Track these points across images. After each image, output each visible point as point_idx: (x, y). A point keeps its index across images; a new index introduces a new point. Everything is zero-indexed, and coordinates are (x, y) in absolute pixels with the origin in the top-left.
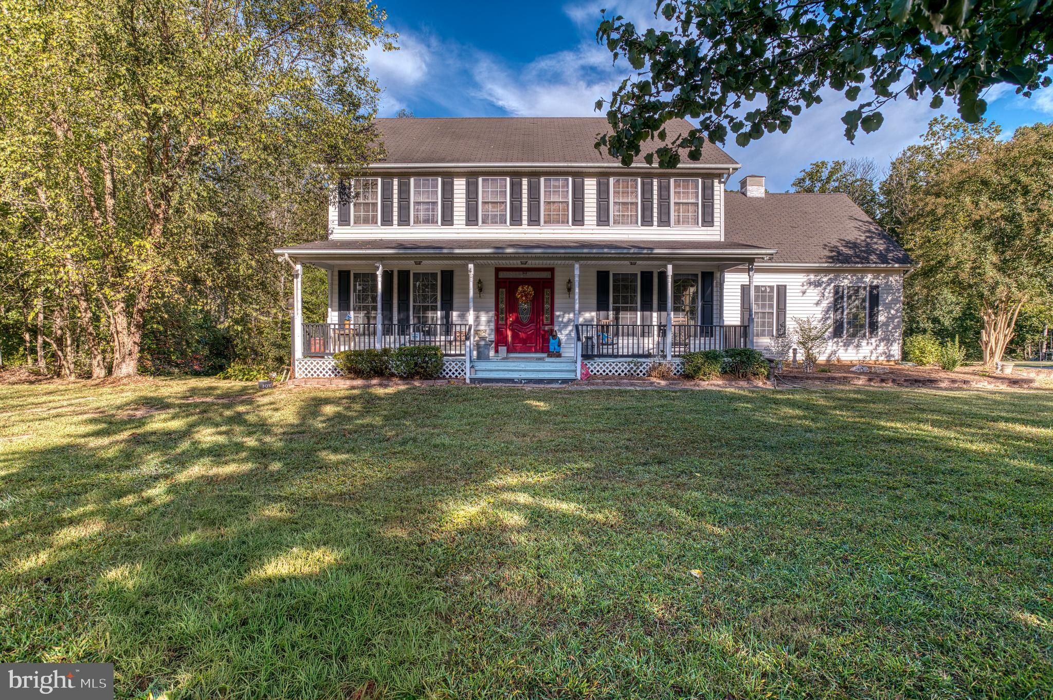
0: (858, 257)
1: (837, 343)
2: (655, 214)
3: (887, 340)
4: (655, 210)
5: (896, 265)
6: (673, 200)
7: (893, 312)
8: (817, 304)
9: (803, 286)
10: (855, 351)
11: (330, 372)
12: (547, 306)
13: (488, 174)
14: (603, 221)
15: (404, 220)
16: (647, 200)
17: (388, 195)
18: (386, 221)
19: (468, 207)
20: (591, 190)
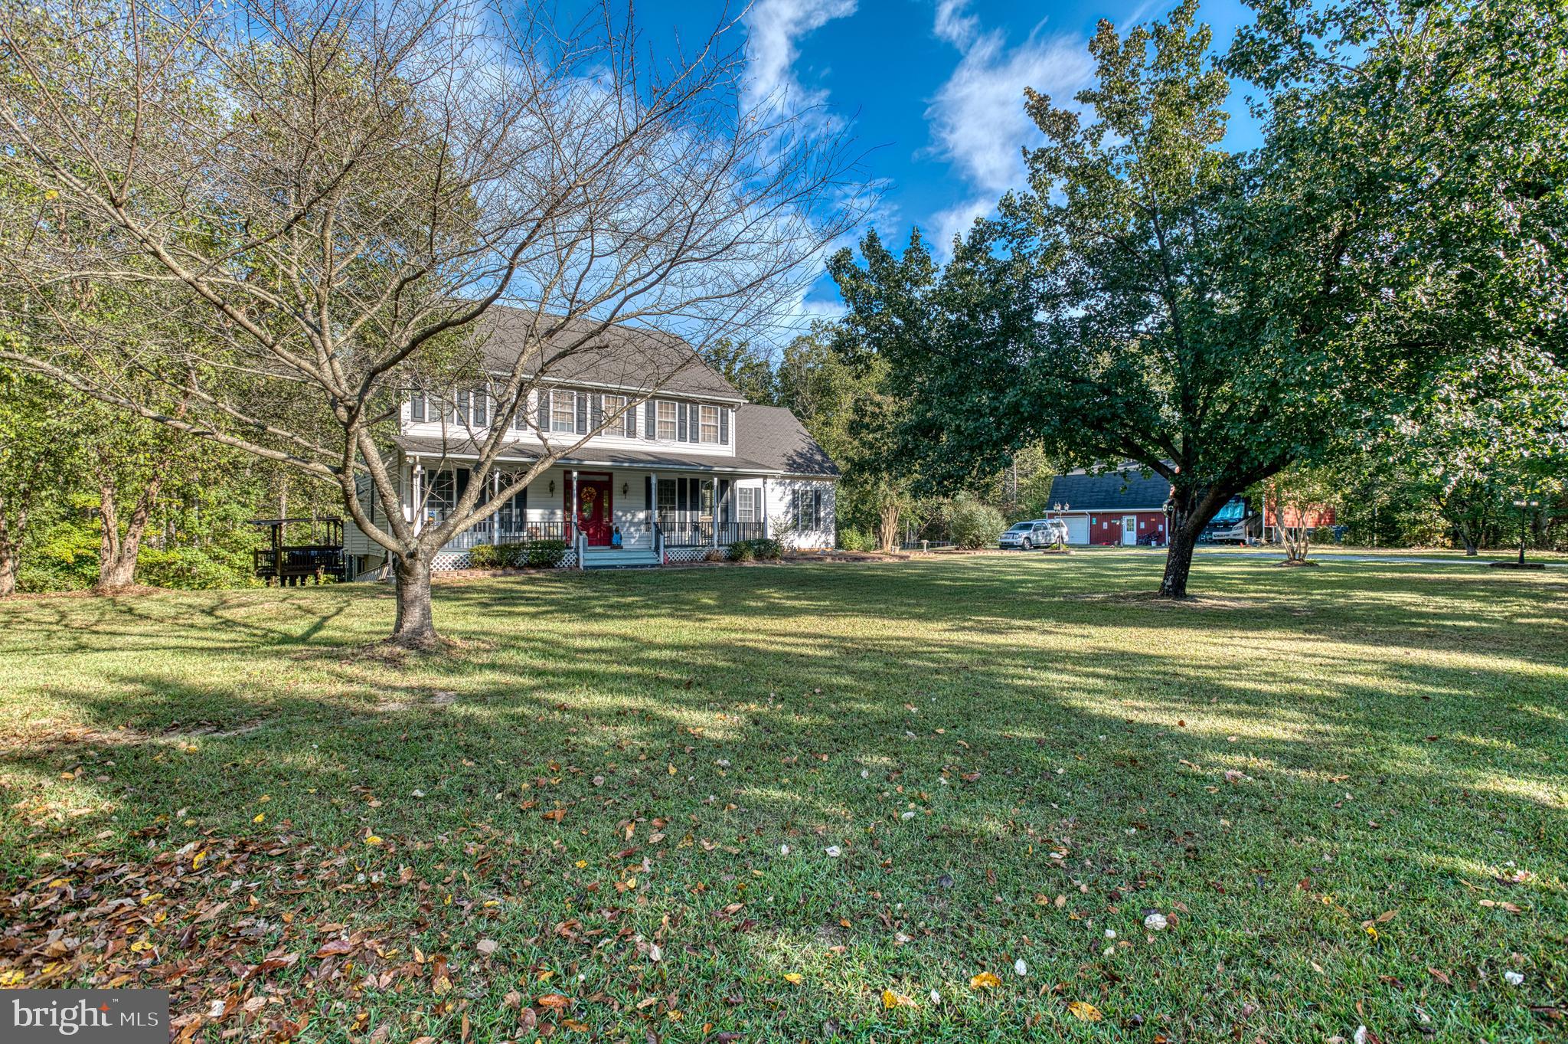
0: (807, 467)
1: (795, 534)
2: (688, 433)
3: (826, 532)
4: (688, 430)
5: (830, 475)
6: (700, 423)
7: (829, 510)
9: (772, 487)
10: (806, 541)
11: (450, 566)
12: (606, 505)
13: (559, 387)
14: (650, 435)
15: (480, 422)
16: (683, 421)
17: (464, 396)
18: (462, 421)
19: (540, 415)
20: (641, 409)
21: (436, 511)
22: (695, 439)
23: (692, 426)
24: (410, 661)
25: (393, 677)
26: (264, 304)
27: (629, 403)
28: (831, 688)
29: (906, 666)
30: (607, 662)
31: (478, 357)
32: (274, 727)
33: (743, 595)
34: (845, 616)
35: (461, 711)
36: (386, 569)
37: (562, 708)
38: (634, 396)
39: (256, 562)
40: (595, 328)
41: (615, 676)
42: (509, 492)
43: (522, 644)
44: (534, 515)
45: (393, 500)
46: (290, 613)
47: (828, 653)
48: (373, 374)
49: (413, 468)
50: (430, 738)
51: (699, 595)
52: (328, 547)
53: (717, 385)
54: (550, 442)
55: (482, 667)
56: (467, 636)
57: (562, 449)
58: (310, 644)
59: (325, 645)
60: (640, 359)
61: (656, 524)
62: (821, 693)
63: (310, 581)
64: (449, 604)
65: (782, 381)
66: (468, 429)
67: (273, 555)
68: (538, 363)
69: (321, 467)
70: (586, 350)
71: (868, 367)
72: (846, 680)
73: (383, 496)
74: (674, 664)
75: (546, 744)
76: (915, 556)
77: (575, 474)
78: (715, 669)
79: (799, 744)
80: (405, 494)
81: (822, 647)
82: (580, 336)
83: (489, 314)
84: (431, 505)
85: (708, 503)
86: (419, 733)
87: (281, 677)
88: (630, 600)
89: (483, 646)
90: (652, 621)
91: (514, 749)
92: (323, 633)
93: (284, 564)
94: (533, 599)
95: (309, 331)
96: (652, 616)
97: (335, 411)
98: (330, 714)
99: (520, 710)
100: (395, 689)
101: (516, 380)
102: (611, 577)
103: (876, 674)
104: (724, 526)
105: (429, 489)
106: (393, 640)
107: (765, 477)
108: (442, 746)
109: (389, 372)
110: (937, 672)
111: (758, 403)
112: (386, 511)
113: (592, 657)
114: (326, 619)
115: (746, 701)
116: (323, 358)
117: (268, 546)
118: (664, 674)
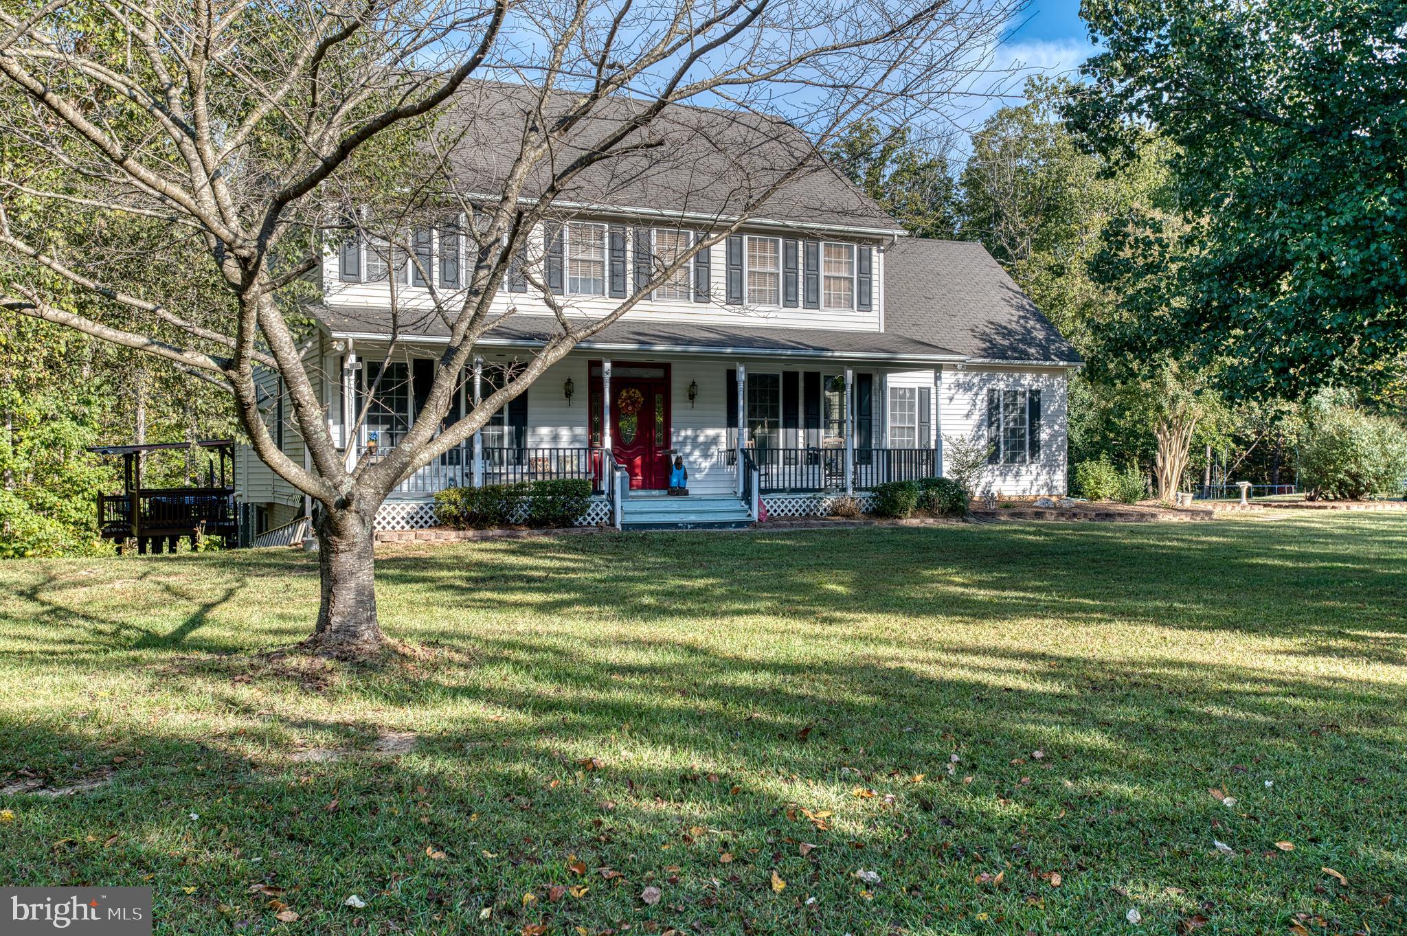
0: (1014, 349)
1: (992, 471)
2: (801, 292)
3: (1051, 465)
4: (801, 285)
5: (1061, 363)
6: (822, 273)
7: (1056, 427)
8: (967, 416)
9: (950, 389)
10: (1014, 483)
11: (403, 523)
12: (660, 419)
13: (581, 216)
14: (735, 296)
15: (450, 281)
16: (790, 271)
17: (423, 236)
18: (421, 278)
19: (548, 267)
20: (719, 252)
21: (381, 430)
22: (813, 303)
23: (807, 280)
24: (340, 680)
25: (315, 707)
26: (103, 91)
27: (699, 242)
28: (1064, 753)
29: (1210, 718)
30: (663, 690)
31: (443, 170)
32: (131, 782)
33: (899, 577)
34: (1087, 622)
35: (424, 766)
36: (302, 527)
37: (589, 767)
38: (705, 229)
39: (101, 514)
40: (639, 111)
41: (677, 715)
42: (498, 398)
43: (523, 656)
44: (540, 437)
45: (314, 413)
46: (153, 598)
47: (1057, 688)
48: (279, 204)
49: (343, 359)
50: (375, 811)
51: (821, 577)
52: (209, 491)
53: (854, 204)
54: (568, 313)
55: (455, 693)
56: (433, 640)
57: (587, 323)
58: (184, 648)
59: (209, 650)
60: (717, 162)
61: (745, 452)
62: (1045, 760)
63: (184, 545)
64: (402, 587)
65: (969, 194)
66: (432, 293)
67: (126, 503)
68: (546, 175)
69: (202, 359)
70: (626, 151)
71: (1131, 154)
72: (1095, 739)
73: (298, 406)
74: (774, 698)
75: (563, 827)
76: (1224, 511)
77: (607, 366)
78: (851, 708)
79: (1007, 851)
80: (333, 403)
81: (1044, 676)
82: (613, 128)
83: (463, 96)
84: (372, 421)
85: (835, 415)
86: (356, 800)
87: (141, 700)
88: (700, 583)
89: (457, 657)
90: (740, 621)
91: (511, 834)
92: (204, 632)
93: (143, 518)
94: (539, 580)
95: (177, 132)
96: (739, 613)
97: (221, 265)
98: (218, 763)
99: (518, 767)
100: (318, 726)
101: (509, 207)
102: (669, 542)
103: (1150, 729)
104: (864, 456)
105: (369, 395)
106: (312, 646)
107: (938, 368)
108: (393, 824)
109: (305, 198)
110: (1274, 732)
111: (926, 235)
112: (304, 431)
113: (636, 680)
114: (208, 607)
115: (909, 770)
116: (201, 179)
117: (118, 488)
118: (760, 715)
